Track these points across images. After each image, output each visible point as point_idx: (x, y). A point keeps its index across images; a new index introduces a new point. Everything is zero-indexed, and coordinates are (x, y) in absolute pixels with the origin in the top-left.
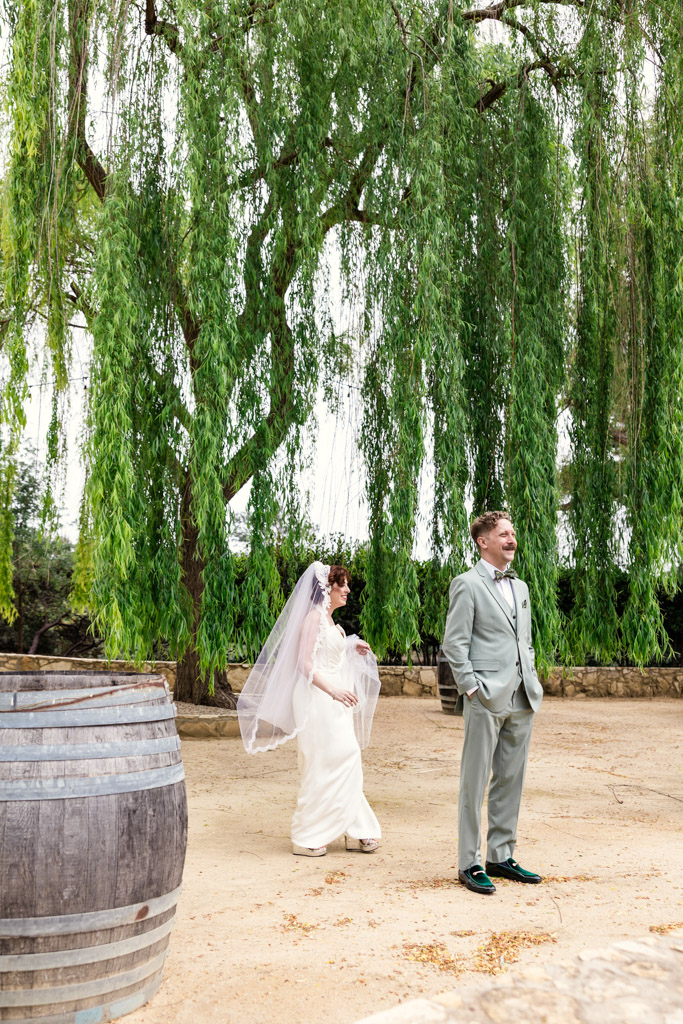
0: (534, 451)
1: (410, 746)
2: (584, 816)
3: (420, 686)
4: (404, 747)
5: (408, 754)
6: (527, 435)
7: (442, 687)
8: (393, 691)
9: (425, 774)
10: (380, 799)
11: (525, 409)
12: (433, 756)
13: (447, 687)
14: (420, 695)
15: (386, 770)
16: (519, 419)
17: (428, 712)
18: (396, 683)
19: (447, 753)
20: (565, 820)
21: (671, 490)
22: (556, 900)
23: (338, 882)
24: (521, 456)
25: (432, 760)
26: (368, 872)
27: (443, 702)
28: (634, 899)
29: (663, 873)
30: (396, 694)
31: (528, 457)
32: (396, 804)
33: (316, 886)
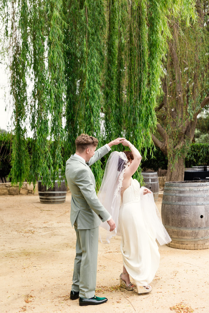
0: (95, 102)
1: (32, 221)
2: (117, 251)
3: (27, 191)
4: (30, 222)
5: (33, 225)
6: (92, 94)
7: (40, 192)
8: (16, 193)
9: (45, 235)
10: (31, 251)
11: (92, 83)
12: (45, 225)
13: (42, 192)
14: (27, 194)
15: (27, 235)
16: (89, 87)
17: (34, 203)
18: (17, 190)
19: (50, 223)
20: (111, 254)
21: (148, 118)
22: (127, 298)
23: (31, 301)
24: (89, 103)
25: (44, 227)
26: (42, 293)
27: (40, 198)
28: (156, 294)
29: (160, 278)
30: (17, 194)
31: (93, 104)
32: (39, 253)
33: (22, 306)
